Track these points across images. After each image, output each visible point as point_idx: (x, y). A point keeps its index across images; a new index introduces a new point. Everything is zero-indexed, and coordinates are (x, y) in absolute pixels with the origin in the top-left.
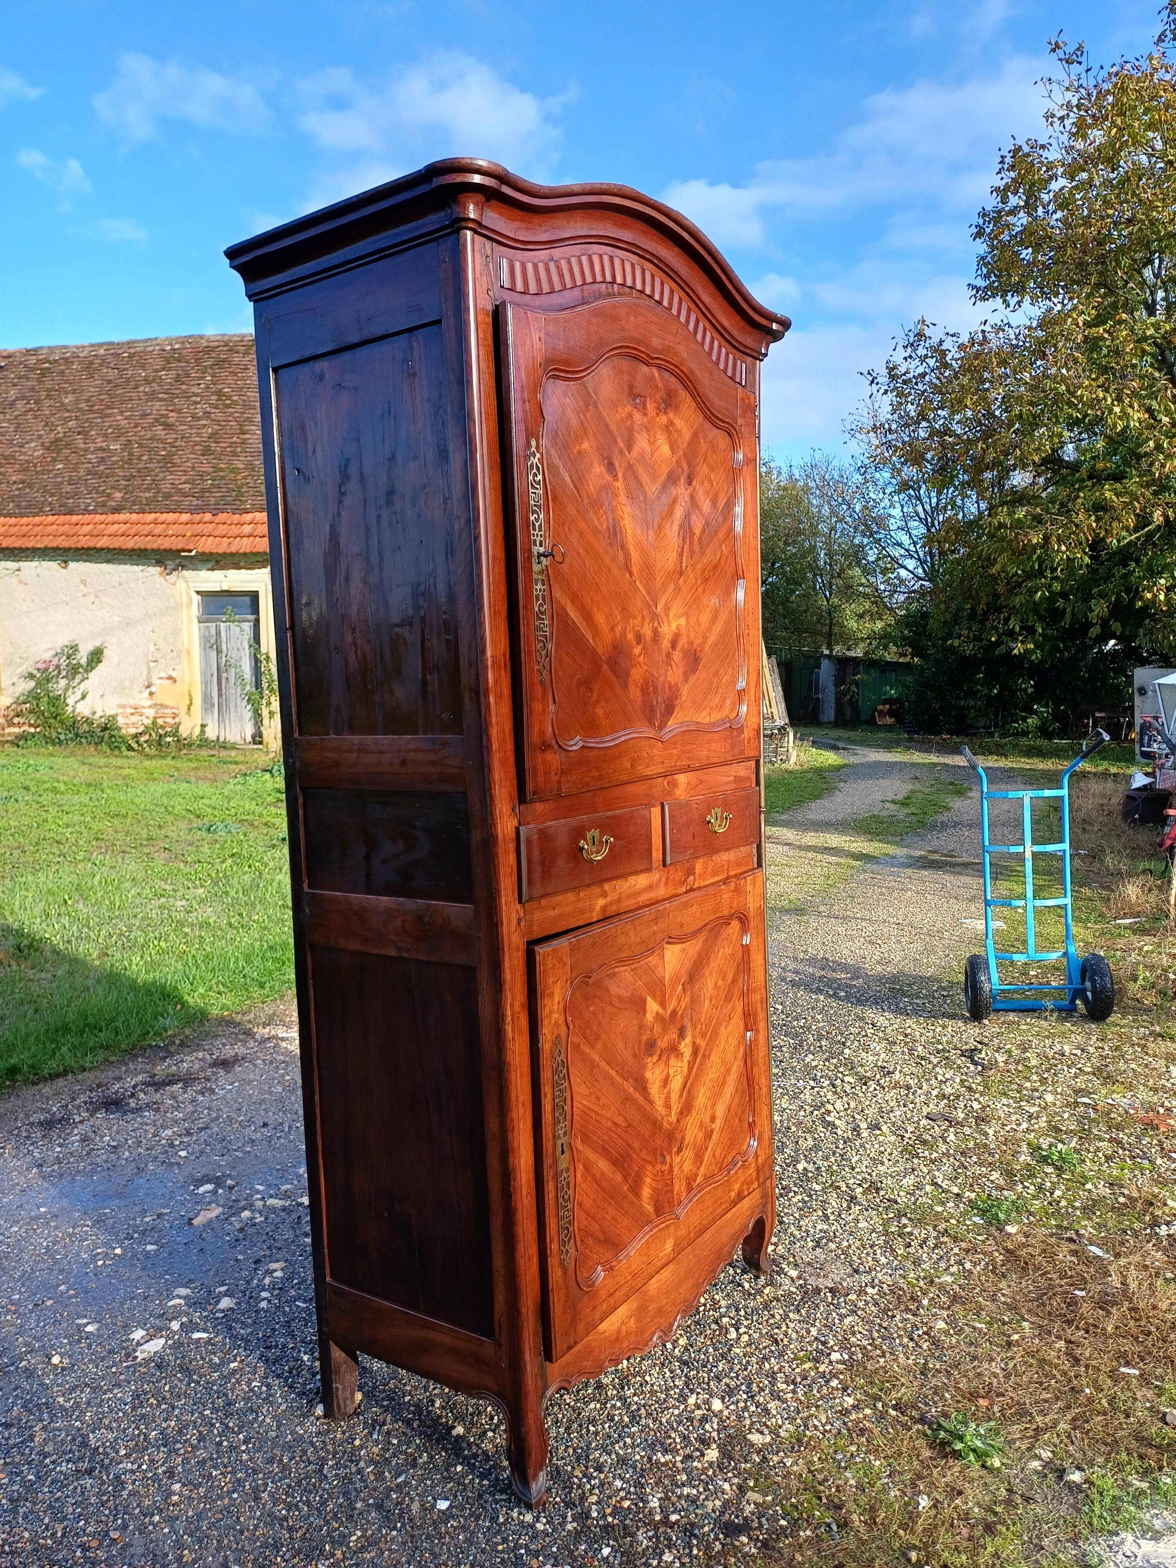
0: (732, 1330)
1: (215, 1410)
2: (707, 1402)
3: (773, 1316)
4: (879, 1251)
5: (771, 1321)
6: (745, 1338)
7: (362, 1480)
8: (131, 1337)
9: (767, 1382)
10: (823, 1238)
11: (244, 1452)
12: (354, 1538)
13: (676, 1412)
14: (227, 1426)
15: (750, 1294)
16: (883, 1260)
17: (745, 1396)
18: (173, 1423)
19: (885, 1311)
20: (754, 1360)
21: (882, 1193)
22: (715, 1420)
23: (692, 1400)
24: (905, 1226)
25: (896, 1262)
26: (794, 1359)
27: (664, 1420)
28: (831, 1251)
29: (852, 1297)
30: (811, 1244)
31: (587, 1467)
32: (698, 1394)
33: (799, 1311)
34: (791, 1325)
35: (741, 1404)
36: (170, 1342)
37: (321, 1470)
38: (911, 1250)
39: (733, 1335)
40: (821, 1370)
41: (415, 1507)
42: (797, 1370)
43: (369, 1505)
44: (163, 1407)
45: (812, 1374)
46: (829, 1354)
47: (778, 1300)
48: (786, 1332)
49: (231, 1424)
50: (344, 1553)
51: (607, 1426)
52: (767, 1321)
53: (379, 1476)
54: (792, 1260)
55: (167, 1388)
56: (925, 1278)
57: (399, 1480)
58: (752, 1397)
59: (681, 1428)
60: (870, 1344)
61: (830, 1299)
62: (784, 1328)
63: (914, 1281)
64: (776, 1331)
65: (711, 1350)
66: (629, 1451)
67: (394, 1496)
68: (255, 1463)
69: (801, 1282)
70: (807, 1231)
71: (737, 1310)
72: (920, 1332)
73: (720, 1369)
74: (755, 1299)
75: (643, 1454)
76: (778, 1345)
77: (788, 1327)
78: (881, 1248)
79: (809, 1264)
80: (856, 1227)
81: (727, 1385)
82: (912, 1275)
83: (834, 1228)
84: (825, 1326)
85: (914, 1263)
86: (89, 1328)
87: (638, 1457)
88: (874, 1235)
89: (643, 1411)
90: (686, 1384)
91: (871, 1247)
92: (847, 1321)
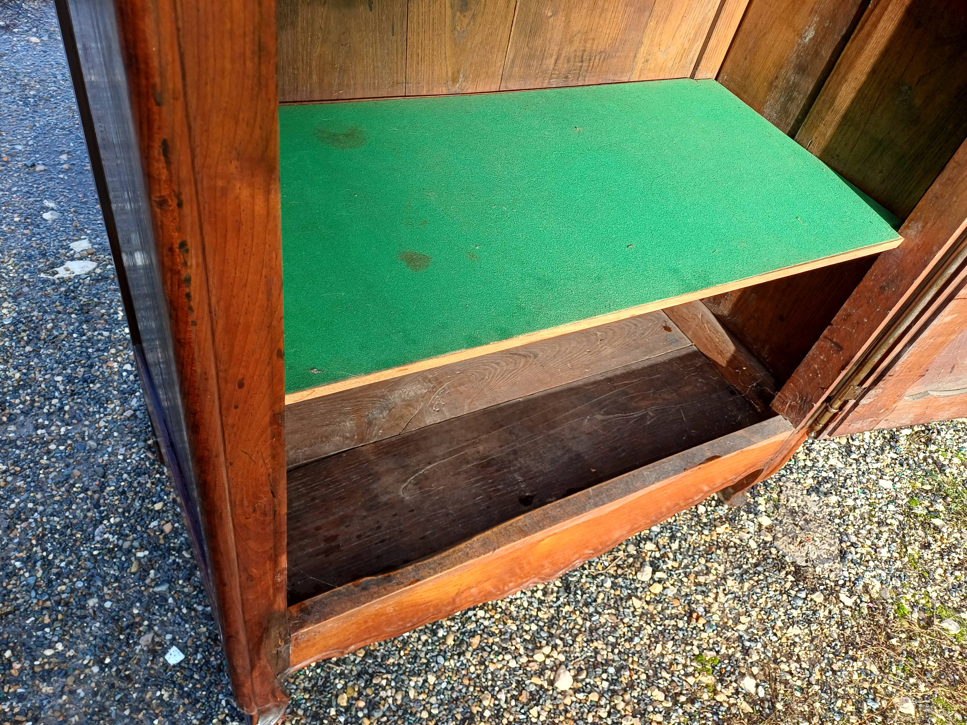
0: (648, 569)
1: (70, 380)
2: (556, 668)
3: (708, 571)
4: (885, 536)
5: (702, 579)
6: (657, 588)
7: (122, 568)
8: (73, 245)
9: (644, 677)
10: (826, 480)
11: (49, 452)
12: (49, 652)
13: (513, 664)
14: (61, 409)
15: (699, 522)
16: (884, 553)
17: (606, 685)
18: (18, 375)
19: (850, 643)
20: (649, 630)
21: (933, 448)
22: (549, 705)
23: (539, 657)
24: (936, 514)
25: (898, 564)
26: (696, 657)
27: (492, 668)
28: (827, 505)
29: (818, 597)
30: (810, 482)
31: (360, 693)
32: (555, 647)
33: (742, 581)
34: (722, 598)
35: (594, 697)
36: (98, 271)
37: (97, 523)
38: (927, 555)
39: (646, 574)
40: (719, 698)
41: (146, 639)
42: (691, 680)
43: (101, 607)
44: (28, 349)
45: (705, 696)
46: (743, 675)
47: (726, 549)
48: (710, 605)
49: (67, 408)
50: (21, 670)
51: (424, 638)
52: (697, 574)
53: (144, 571)
54: (775, 496)
55: (50, 326)
56: (923, 610)
57: (157, 589)
58: (614, 693)
59: (502, 696)
60: (802, 689)
61: (788, 585)
62: (710, 600)
63: (907, 608)
64: (699, 597)
65: (608, 584)
66: (422, 697)
67: (136, 611)
68: (47, 474)
69: (769, 538)
70: (815, 461)
71: (673, 538)
72: (876, 706)
73: (603, 620)
74: (701, 533)
75: (435, 711)
76: (689, 622)
77: (716, 599)
78: (891, 531)
79: (793, 512)
80: (876, 483)
81: (596, 651)
82: (908, 597)
83: (849, 471)
84: (762, 622)
85: (921, 576)
86: (47, 216)
87: (425, 715)
88: (891, 507)
89: (476, 641)
90: (551, 622)
91: (880, 523)
92: (793, 631)
